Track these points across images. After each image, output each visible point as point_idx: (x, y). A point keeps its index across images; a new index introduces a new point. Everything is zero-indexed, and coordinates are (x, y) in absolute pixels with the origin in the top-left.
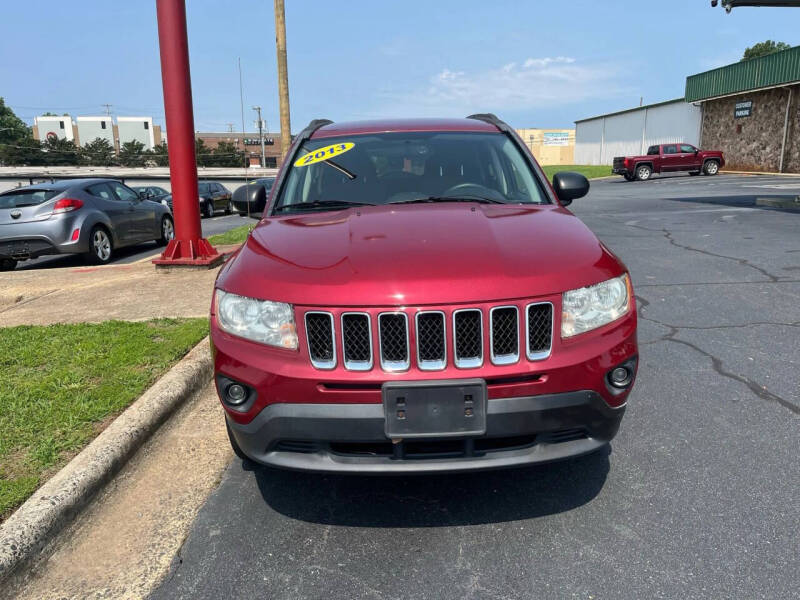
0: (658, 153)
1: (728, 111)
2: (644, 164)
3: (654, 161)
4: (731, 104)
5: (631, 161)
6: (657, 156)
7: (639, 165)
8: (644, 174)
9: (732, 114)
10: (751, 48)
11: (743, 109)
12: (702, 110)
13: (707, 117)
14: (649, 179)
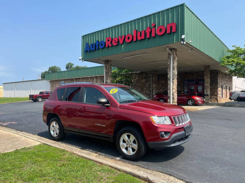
0: (43, 94)
1: (58, 83)
2: (40, 97)
3: (42, 96)
4: (59, 82)
5: (36, 96)
6: (43, 95)
7: (38, 97)
8: (40, 100)
9: (59, 84)
10: (50, 67)
11: (62, 83)
12: (50, 83)
13: (52, 84)
14: (42, 101)
